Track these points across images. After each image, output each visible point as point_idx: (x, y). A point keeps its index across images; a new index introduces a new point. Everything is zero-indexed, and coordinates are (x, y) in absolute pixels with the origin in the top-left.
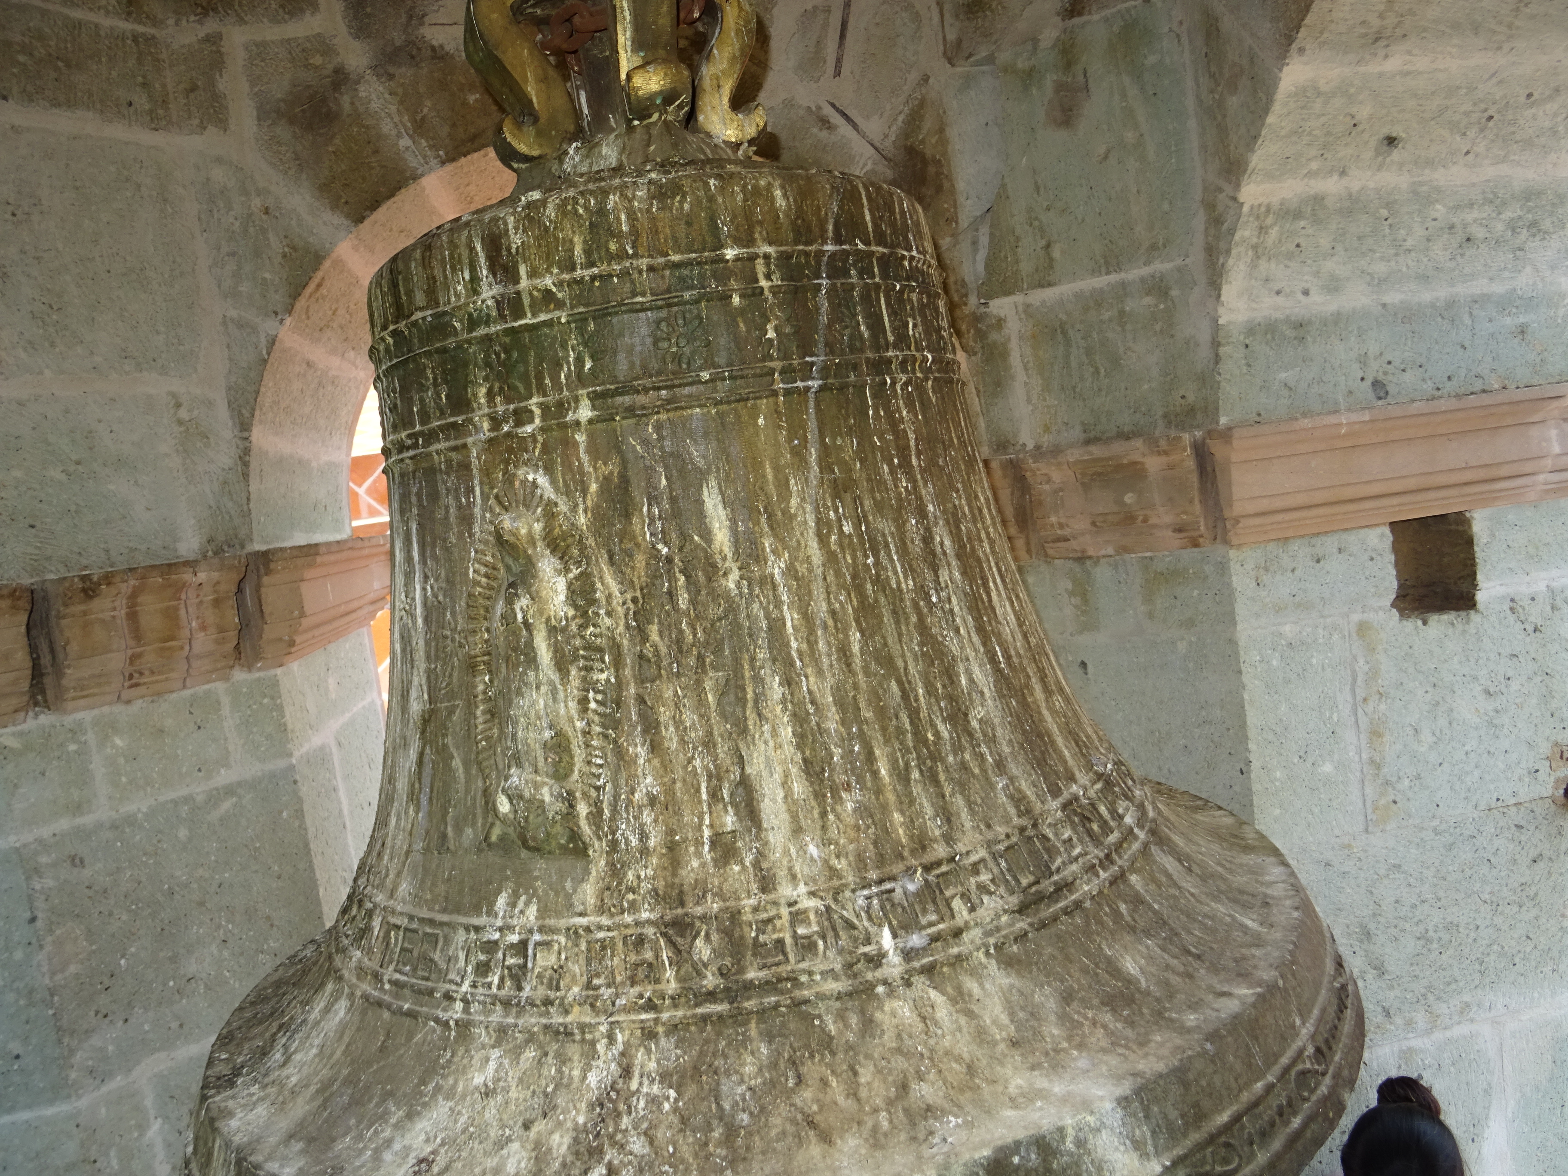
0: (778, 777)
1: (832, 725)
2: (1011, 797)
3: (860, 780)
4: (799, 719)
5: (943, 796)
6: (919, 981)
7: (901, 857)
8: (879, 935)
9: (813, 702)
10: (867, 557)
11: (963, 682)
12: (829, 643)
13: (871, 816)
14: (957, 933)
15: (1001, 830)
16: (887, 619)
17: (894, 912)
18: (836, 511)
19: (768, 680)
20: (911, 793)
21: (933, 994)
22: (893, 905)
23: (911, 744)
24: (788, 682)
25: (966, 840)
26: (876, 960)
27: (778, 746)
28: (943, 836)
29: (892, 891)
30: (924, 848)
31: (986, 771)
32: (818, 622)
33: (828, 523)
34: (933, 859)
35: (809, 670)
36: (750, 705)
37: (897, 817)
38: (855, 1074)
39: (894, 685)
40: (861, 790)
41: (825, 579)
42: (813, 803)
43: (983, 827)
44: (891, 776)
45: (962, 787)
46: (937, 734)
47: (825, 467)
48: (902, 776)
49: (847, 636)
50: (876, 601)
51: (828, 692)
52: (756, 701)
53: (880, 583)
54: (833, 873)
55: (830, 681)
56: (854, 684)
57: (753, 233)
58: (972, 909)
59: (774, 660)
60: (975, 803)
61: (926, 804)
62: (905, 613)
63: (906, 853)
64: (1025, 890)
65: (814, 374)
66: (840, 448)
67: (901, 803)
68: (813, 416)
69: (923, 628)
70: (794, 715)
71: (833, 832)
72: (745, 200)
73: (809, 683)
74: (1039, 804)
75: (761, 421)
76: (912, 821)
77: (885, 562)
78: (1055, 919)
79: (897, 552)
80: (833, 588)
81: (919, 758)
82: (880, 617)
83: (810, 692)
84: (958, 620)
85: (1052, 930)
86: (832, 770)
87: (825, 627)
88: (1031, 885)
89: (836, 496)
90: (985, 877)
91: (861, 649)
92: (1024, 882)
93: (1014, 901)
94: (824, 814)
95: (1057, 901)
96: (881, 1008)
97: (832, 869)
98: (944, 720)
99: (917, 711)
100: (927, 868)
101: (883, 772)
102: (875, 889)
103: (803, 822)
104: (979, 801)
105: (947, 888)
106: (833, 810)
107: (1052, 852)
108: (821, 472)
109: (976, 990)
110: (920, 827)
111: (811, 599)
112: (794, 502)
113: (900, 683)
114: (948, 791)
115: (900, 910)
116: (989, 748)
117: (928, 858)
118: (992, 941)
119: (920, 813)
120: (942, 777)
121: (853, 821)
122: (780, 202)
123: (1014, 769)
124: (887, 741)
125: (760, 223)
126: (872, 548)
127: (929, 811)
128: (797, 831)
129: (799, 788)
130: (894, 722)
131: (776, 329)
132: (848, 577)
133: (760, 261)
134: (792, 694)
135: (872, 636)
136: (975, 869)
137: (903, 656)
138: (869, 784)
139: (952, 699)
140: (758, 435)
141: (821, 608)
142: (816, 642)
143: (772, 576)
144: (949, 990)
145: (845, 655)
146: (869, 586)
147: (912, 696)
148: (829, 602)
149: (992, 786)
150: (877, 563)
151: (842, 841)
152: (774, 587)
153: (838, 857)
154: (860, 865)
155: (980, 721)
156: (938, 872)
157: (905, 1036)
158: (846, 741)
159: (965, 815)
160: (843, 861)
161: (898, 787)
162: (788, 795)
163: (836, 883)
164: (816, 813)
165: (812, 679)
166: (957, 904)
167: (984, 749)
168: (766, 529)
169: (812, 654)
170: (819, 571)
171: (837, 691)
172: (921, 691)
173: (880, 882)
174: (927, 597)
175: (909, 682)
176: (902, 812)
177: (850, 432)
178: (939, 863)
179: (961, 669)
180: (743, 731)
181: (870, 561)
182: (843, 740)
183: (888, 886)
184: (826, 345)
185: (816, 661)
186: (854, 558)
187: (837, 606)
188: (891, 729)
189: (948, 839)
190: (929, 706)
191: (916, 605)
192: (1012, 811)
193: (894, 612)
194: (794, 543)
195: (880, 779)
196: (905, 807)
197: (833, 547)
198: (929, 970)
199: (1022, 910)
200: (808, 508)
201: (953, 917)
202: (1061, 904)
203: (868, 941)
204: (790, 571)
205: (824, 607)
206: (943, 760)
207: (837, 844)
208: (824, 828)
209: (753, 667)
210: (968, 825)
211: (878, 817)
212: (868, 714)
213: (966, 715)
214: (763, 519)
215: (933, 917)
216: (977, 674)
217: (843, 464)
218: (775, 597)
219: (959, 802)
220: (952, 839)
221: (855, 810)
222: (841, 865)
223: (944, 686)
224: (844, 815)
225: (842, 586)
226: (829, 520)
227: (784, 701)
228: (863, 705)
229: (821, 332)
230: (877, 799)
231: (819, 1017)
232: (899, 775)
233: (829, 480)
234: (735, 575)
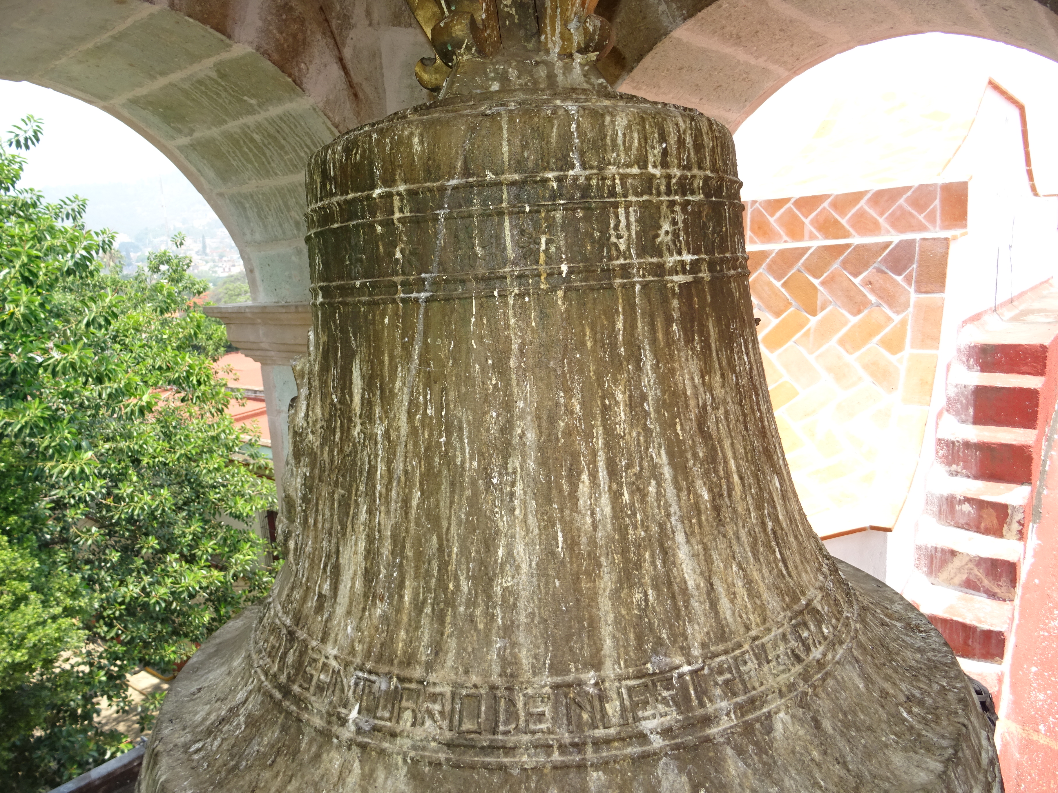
0: (351, 572)
1: (385, 552)
2: (503, 659)
3: (391, 597)
4: (370, 540)
5: (442, 634)
6: (356, 750)
7: (391, 662)
8: (353, 706)
9: (379, 532)
10: (441, 436)
11: (500, 553)
12: (398, 494)
13: (388, 625)
14: (394, 735)
15: (475, 679)
16: (445, 487)
17: (368, 696)
18: (425, 397)
19: (361, 506)
20: (419, 621)
21: (357, 764)
22: (370, 692)
23: (433, 586)
24: (370, 512)
25: (441, 673)
26: (343, 721)
27: (356, 553)
28: (427, 663)
29: (374, 682)
30: (409, 664)
31: (490, 630)
32: (395, 476)
33: (417, 405)
34: (408, 676)
35: (383, 508)
36: (350, 518)
37: (403, 634)
38: (290, 781)
39: (435, 539)
40: (389, 604)
41: (406, 446)
42: (362, 600)
43: (461, 670)
44: (410, 603)
45: (461, 634)
46: (457, 586)
47: (424, 361)
48: (418, 607)
49: (411, 492)
50: (440, 471)
51: (389, 528)
52: (353, 518)
53: (448, 459)
54: (353, 652)
55: (392, 521)
56: (407, 528)
57: (395, 174)
58: (413, 725)
59: (367, 494)
60: (465, 650)
61: (427, 635)
62: (461, 486)
63: (396, 662)
64: (460, 733)
65: (427, 287)
66: (439, 348)
67: (410, 625)
68: (421, 321)
69: (474, 502)
70: (368, 536)
71: (364, 624)
72: (392, 149)
73: (380, 517)
74: (530, 675)
75: (386, 321)
76: (411, 642)
77: (455, 443)
78: (472, 767)
79: (469, 437)
80: (410, 455)
81: (435, 598)
82: (439, 485)
83: (379, 523)
84: (516, 502)
85: (467, 773)
86: (377, 583)
87: (399, 481)
88: (469, 732)
89: (427, 385)
90: (437, 707)
91: (418, 505)
92: (465, 727)
93: (448, 735)
94: (364, 610)
95: (487, 755)
96: (329, 752)
97: (353, 647)
98: (468, 578)
99: (447, 564)
100: (401, 680)
101: (406, 598)
102: (366, 675)
103: (353, 609)
104: (470, 650)
105: (408, 700)
106: (370, 610)
107: (512, 715)
108: (420, 365)
109: (380, 780)
110: (414, 647)
111: (395, 458)
112: (398, 384)
113: (440, 538)
114: (448, 630)
115: (372, 697)
116: (504, 613)
117: (406, 673)
118: (412, 754)
119: (419, 639)
120: (448, 619)
121: (376, 623)
122: (417, 148)
123: (522, 637)
124: (416, 578)
125: (400, 166)
126: (447, 430)
127: (426, 639)
128: (349, 613)
129: (359, 585)
130: (426, 566)
131: (402, 252)
132: (422, 449)
133: (396, 198)
134: (370, 521)
135: (429, 497)
136: (434, 697)
137: (449, 519)
138: (395, 603)
139: (482, 563)
140: (383, 330)
141: (399, 466)
142: (391, 490)
143: (376, 434)
144: (367, 768)
145: (406, 506)
146: (437, 459)
147: (446, 551)
148: (405, 464)
149: (489, 644)
150: (448, 443)
151: (366, 633)
152: (376, 444)
153: (359, 642)
154: (368, 655)
155: (505, 589)
156: (407, 685)
157: (325, 780)
158: (390, 566)
159: (451, 655)
160: (361, 646)
161: (412, 614)
162: (352, 587)
163: (350, 658)
164: (361, 606)
165: (382, 515)
166: (408, 716)
167: (498, 612)
168: (379, 401)
169: (386, 497)
170: (403, 439)
171: (395, 528)
172: (455, 550)
173: (370, 672)
174: (488, 478)
175: (448, 541)
176: (407, 632)
177: (449, 337)
178: (410, 681)
179: (503, 542)
180: (344, 535)
181: (443, 440)
182: (389, 565)
183: (373, 678)
184: (440, 264)
185: (388, 503)
186: (430, 435)
187: (410, 468)
188: (422, 570)
189: (429, 667)
190: (459, 562)
191: (473, 483)
192: (496, 669)
193: (452, 484)
194: (392, 415)
195: (403, 602)
196: (411, 629)
197: (417, 424)
198: (363, 747)
199: (450, 745)
200: (406, 391)
201: (398, 722)
202: (487, 759)
203: (345, 707)
204: (387, 434)
205: (401, 466)
206: (454, 608)
207: (363, 633)
208: (361, 618)
209: (356, 495)
210: (450, 663)
211: (392, 627)
212: (409, 553)
213: (491, 580)
214: (378, 392)
215: (387, 715)
216: (520, 549)
217: (438, 360)
218: (376, 449)
219: (452, 644)
220: (431, 668)
221: (381, 616)
222: (358, 647)
223: (478, 552)
224: (373, 616)
225: (416, 454)
226: (418, 402)
227: (365, 524)
228: (408, 545)
229: (437, 253)
230: (396, 616)
231: (303, 734)
232: (416, 605)
233: (425, 372)
234: (358, 428)
